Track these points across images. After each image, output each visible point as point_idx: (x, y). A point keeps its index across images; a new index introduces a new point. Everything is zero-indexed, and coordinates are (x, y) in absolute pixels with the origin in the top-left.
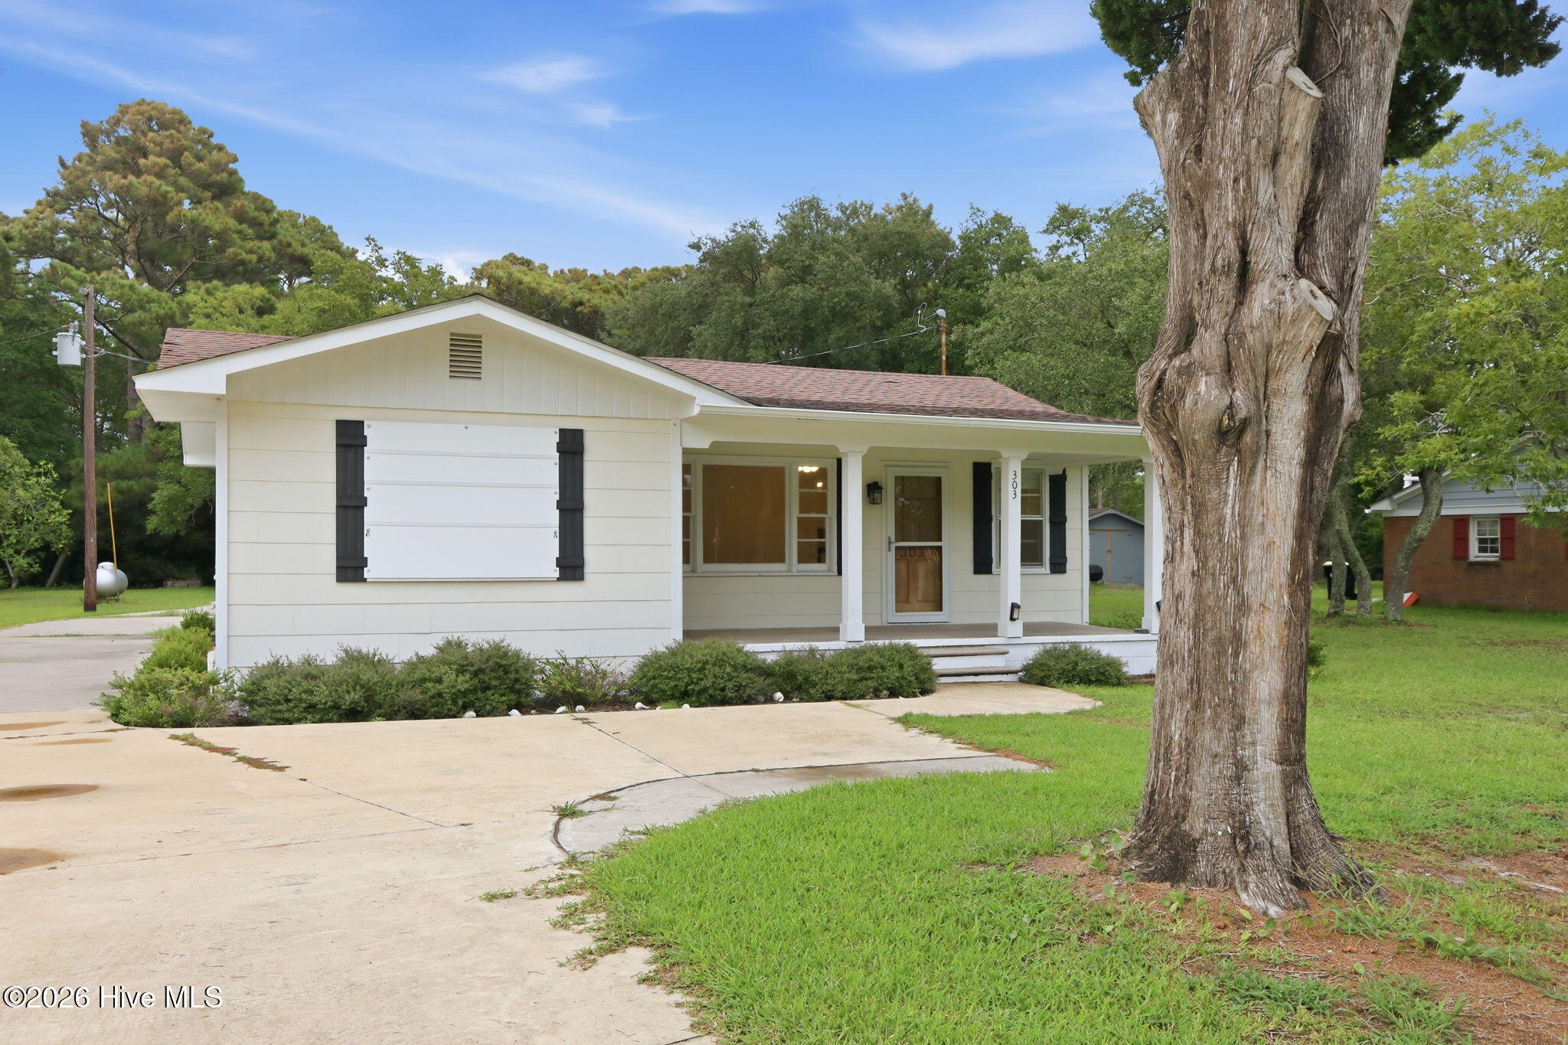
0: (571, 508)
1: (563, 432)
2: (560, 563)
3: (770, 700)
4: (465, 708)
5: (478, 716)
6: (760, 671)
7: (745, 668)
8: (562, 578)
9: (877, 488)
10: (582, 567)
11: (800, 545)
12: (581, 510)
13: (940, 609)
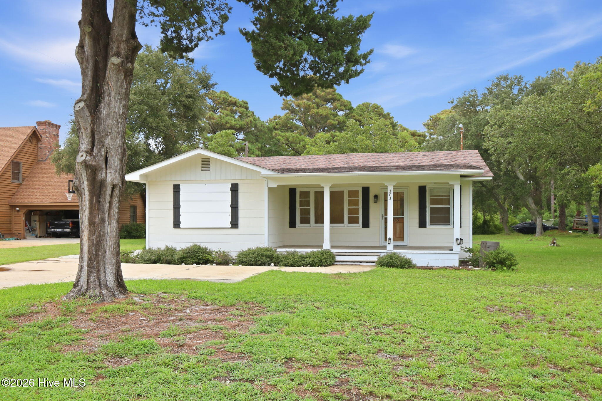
0: (235, 207)
1: (232, 185)
2: (231, 223)
3: (270, 265)
4: (183, 262)
5: (185, 264)
6: (267, 256)
7: (262, 255)
8: (232, 227)
9: (376, 197)
10: (238, 224)
11: (349, 218)
12: (238, 208)
13: (403, 241)
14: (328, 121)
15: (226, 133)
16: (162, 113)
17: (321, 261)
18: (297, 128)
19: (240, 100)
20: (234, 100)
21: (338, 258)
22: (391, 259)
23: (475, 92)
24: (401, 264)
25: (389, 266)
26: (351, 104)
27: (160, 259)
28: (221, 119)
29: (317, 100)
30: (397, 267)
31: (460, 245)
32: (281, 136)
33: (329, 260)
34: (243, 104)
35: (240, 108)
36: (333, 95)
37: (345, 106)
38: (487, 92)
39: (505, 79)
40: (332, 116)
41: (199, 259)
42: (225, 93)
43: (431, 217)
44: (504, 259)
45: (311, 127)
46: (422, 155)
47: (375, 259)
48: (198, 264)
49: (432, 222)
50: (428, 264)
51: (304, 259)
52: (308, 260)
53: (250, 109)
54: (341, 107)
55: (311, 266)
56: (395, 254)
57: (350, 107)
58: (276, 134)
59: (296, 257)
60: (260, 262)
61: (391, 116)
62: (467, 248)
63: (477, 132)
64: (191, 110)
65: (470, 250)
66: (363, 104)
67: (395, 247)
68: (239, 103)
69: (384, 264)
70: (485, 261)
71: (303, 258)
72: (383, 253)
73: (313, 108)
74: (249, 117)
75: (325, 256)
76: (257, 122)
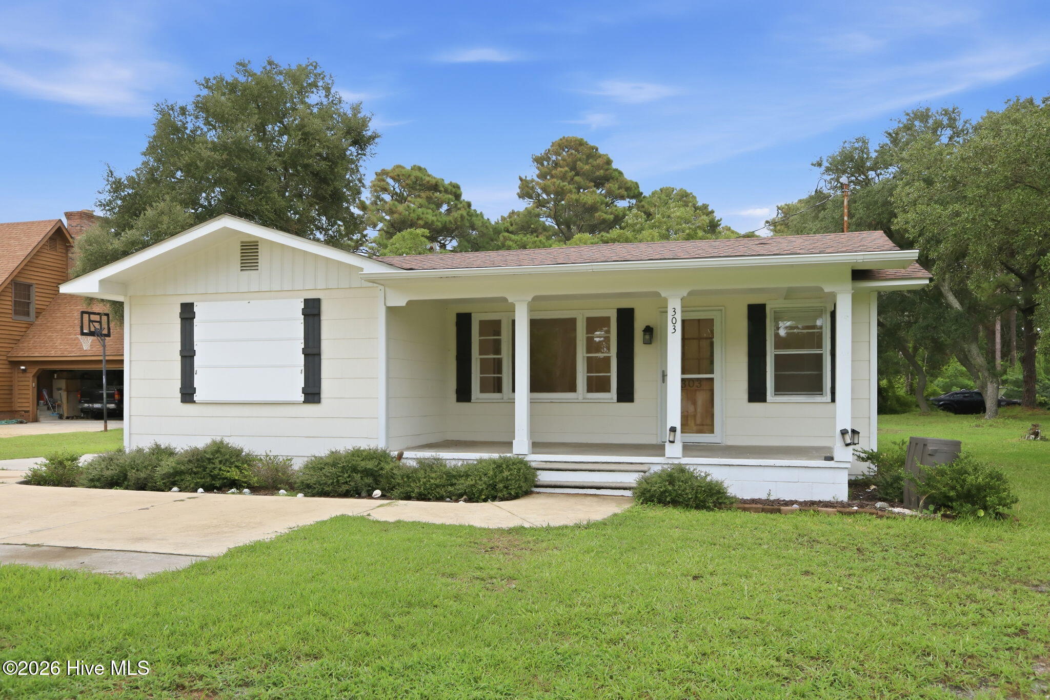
0: (314, 355)
1: (306, 301)
2: (305, 391)
3: (370, 496)
4: (174, 484)
5: (180, 491)
6: (367, 473)
7: (355, 470)
8: (306, 401)
9: (649, 330)
10: (319, 394)
11: (589, 379)
12: (319, 355)
13: (712, 432)
14: (597, 215)
15: (411, 233)
16: (267, 187)
17: (493, 487)
18: (545, 229)
19: (447, 182)
20: (434, 182)
21: (544, 477)
22: (671, 482)
23: (864, 142)
24: (696, 497)
25: (666, 504)
26: (638, 187)
27: (125, 477)
28: (410, 213)
29: (577, 178)
30: (687, 506)
31: (852, 447)
32: (513, 241)
33: (513, 485)
34: (450, 187)
35: (443, 194)
36: (607, 170)
37: (628, 189)
38: (887, 141)
39: (923, 116)
40: (603, 207)
41: (214, 477)
42: (420, 169)
43: (778, 379)
44: (980, 488)
45: (569, 228)
46: (758, 243)
47: (631, 479)
48: (209, 489)
49: (780, 389)
50: (769, 495)
51: (454, 481)
52: (462, 485)
53: (465, 197)
54: (620, 191)
55: (470, 500)
56: (682, 469)
57: (636, 192)
58: (504, 237)
59: (433, 475)
60: (345, 488)
61: (710, 209)
62: (865, 452)
63: (868, 217)
64: (328, 185)
65: (871, 457)
66: (661, 190)
67: (688, 449)
68: (443, 187)
69: (652, 496)
70: (924, 493)
71: (452, 476)
72: (656, 464)
73: (571, 192)
74: (459, 209)
75: (506, 473)
76: (474, 218)
